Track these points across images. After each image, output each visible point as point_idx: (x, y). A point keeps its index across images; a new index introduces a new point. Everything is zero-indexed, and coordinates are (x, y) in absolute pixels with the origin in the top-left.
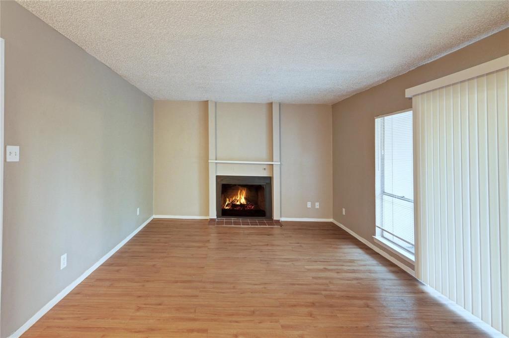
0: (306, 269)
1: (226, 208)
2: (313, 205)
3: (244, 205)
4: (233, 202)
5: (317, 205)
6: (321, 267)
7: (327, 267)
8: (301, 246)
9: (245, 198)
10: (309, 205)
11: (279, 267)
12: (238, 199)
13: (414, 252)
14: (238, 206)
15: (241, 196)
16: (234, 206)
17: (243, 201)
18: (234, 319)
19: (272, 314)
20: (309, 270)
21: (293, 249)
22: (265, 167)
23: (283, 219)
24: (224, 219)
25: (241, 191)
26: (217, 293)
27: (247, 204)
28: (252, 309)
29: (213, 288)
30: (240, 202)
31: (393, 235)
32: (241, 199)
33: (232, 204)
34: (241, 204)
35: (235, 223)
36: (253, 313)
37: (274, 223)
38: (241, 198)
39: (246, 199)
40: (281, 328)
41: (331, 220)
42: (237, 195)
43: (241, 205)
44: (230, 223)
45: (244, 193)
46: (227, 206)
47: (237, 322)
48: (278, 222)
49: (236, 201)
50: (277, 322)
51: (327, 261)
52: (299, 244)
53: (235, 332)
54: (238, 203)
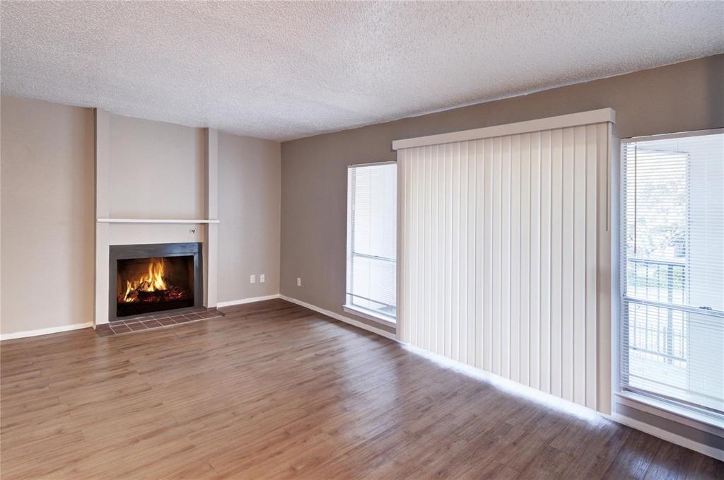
0: (298, 362)
1: (128, 301)
2: (258, 279)
3: (162, 291)
4: (139, 287)
5: (262, 278)
6: (312, 354)
7: (317, 353)
8: (269, 336)
9: (162, 278)
10: (253, 279)
11: (268, 369)
12: (150, 281)
13: (395, 316)
14: (150, 293)
15: (156, 275)
16: (142, 294)
17: (160, 284)
18: (273, 452)
19: (308, 426)
20: (302, 362)
21: (265, 342)
22: (193, 227)
23: (220, 305)
24: (125, 322)
25: (155, 265)
26: (218, 429)
27: (168, 289)
28: (282, 430)
29: (206, 426)
30: (154, 287)
31: (369, 300)
32: (156, 280)
33: (139, 292)
34: (157, 290)
35: (150, 324)
36: (287, 435)
37: (211, 313)
38: (155, 278)
39: (164, 279)
40: (330, 436)
41: (278, 296)
42: (148, 272)
43: (157, 292)
44: (139, 326)
45: (161, 268)
46: (129, 296)
47: (279, 453)
48: (214, 309)
49: (146, 286)
50: (321, 432)
51: (312, 347)
52: (265, 335)
53: (287, 465)
54: (151, 289)
